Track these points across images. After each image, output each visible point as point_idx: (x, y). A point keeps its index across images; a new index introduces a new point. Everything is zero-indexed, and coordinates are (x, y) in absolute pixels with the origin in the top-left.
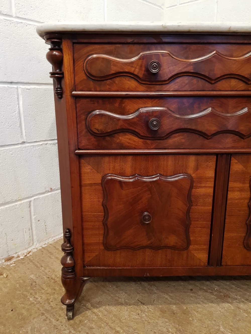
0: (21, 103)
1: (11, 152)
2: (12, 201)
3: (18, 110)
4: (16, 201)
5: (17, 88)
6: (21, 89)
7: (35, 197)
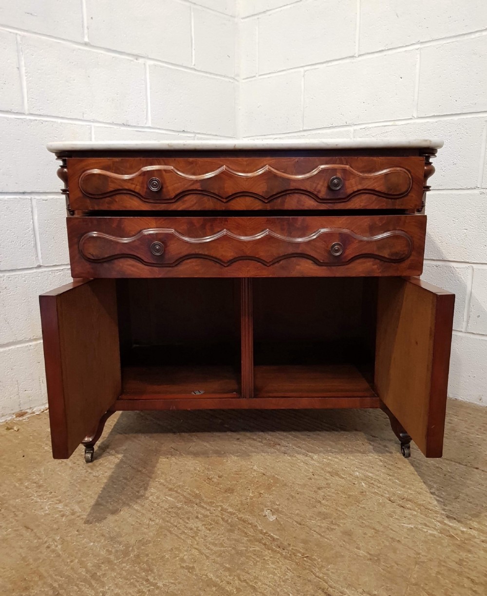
0: (36, 217)
1: (24, 279)
2: (26, 341)
3: (32, 226)
4: (30, 341)
5: (31, 199)
6: (35, 200)
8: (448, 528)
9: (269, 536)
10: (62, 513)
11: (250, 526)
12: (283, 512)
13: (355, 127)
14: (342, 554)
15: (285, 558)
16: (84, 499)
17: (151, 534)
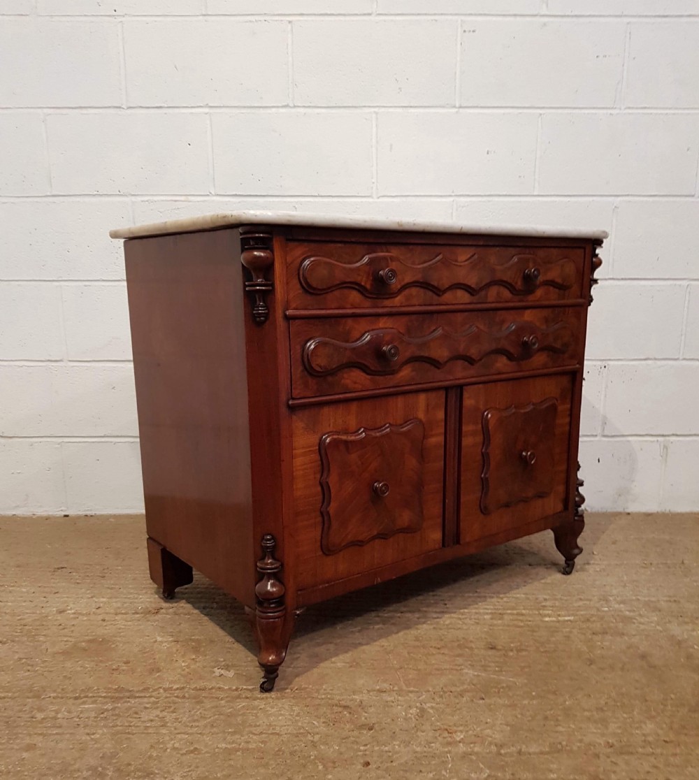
13: (133, 199)
17: (108, 746)
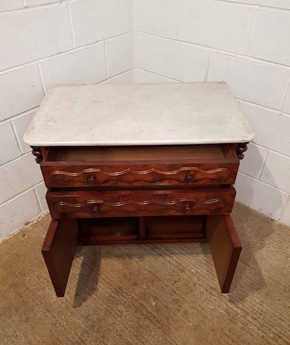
0: (15, 130)
1: (15, 164)
3: (14, 136)
4: (25, 191)
5: (10, 122)
6: (13, 120)
7: (37, 185)
8: (228, 308)
9: (152, 314)
10: (62, 301)
11: (144, 308)
12: (159, 299)
14: (183, 326)
15: (159, 328)
16: (70, 291)
17: (102, 314)
